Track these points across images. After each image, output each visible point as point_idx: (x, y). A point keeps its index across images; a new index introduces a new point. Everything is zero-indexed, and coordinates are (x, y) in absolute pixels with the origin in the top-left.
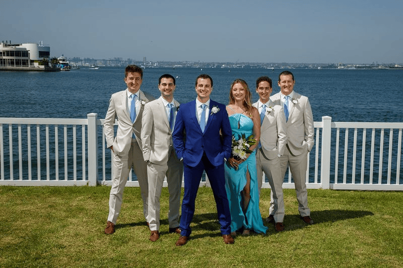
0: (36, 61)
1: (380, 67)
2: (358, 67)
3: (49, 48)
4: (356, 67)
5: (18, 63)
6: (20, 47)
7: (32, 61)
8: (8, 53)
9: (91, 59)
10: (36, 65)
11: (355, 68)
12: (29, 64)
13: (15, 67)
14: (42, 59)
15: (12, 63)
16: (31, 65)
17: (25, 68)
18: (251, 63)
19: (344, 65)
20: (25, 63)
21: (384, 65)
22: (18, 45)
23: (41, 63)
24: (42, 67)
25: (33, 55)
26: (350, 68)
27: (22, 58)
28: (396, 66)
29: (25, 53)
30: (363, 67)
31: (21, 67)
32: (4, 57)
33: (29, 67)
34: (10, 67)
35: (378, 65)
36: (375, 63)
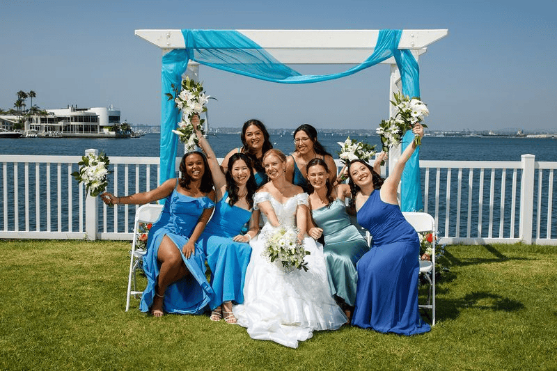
0: (106, 127)
1: (471, 135)
2: (447, 134)
3: (119, 112)
4: (444, 134)
5: (87, 129)
6: (88, 111)
7: (102, 127)
8: (77, 119)
9: (145, 125)
10: (106, 131)
11: (443, 136)
12: (98, 129)
13: (84, 134)
14: (113, 124)
15: (80, 129)
16: (100, 131)
17: (94, 135)
18: (325, 130)
19: (430, 132)
20: (94, 129)
21: (475, 132)
22: (87, 110)
23: (112, 129)
24: (113, 133)
25: (103, 121)
26: (437, 136)
27: (90, 124)
28: (490, 133)
29: (95, 118)
30: (453, 135)
31: (90, 134)
32: (72, 123)
33: (99, 134)
34: (77, 134)
35: (470, 132)
36: (466, 131)
